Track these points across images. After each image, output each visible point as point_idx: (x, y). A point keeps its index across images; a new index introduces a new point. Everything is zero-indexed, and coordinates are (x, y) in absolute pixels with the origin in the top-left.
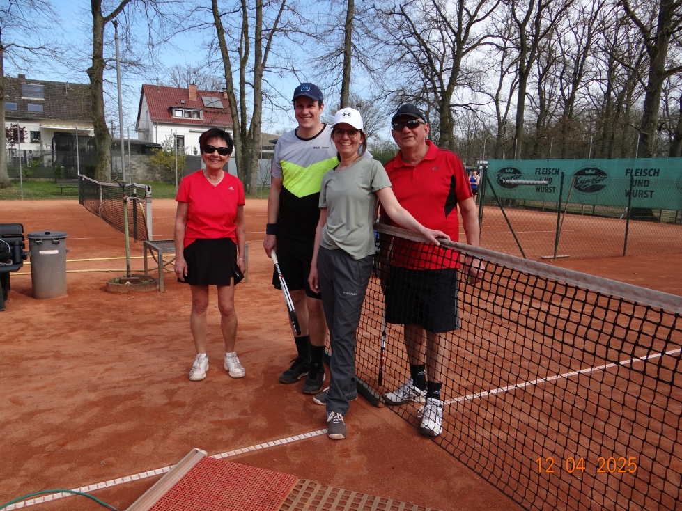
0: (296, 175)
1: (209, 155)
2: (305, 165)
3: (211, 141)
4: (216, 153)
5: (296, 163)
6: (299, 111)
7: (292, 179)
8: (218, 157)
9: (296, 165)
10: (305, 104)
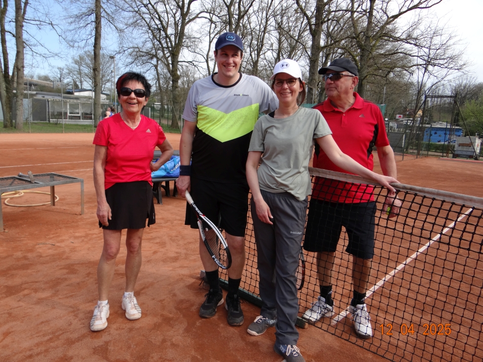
0: (218, 121)
1: (125, 97)
2: (227, 111)
3: (128, 83)
4: (133, 95)
5: (217, 109)
6: (223, 59)
7: (213, 125)
8: (135, 99)
9: (218, 111)
10: (230, 54)
